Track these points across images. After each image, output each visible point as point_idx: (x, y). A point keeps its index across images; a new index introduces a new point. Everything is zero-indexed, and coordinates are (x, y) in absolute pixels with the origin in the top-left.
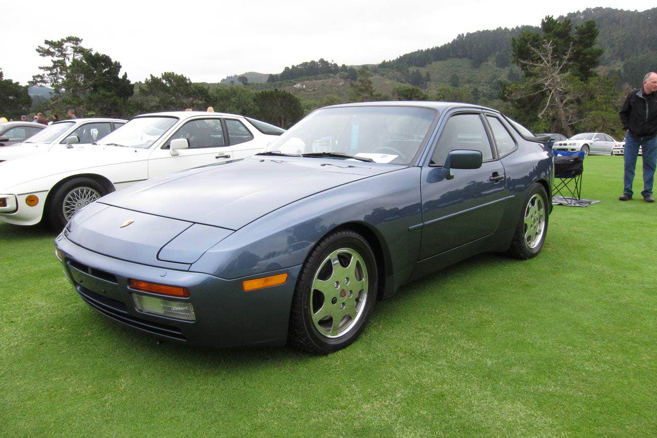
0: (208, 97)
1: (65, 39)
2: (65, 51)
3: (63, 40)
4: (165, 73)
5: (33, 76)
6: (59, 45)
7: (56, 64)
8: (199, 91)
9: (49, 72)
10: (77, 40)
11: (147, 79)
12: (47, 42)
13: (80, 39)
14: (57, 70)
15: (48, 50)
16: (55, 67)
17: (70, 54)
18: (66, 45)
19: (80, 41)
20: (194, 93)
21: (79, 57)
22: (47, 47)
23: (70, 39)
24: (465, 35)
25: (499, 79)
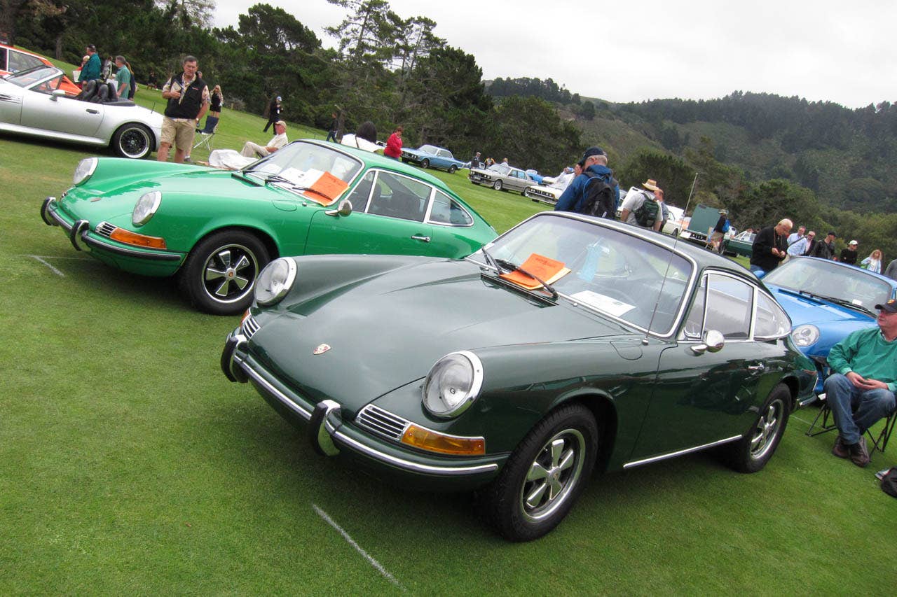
24: (744, 94)
25: (782, 167)
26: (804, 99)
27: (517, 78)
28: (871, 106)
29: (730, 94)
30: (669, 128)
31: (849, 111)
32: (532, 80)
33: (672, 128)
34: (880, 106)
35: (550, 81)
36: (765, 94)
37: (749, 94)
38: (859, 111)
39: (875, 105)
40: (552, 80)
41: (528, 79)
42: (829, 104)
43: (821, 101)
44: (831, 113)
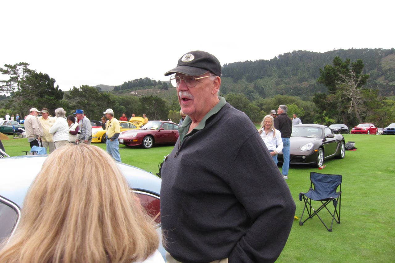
0: (109, 100)
1: (19, 64)
2: (18, 71)
3: (17, 64)
4: (83, 85)
6: (14, 68)
7: (12, 79)
8: (104, 96)
9: (5, 84)
10: (26, 64)
11: (71, 89)
12: (6, 65)
13: (28, 64)
14: (11, 83)
15: (8, 70)
16: (10, 81)
18: (18, 67)
19: (28, 65)
20: (101, 98)
21: (27, 74)
22: (6, 68)
23: (21, 64)
24: (228, 64)
25: (249, 89)
26: (250, 61)
27: (132, 80)
28: (276, 58)
31: (268, 61)
34: (278, 57)
35: (146, 78)
36: (235, 62)
37: (229, 64)
38: (271, 60)
39: (277, 57)
42: (260, 60)
44: (262, 63)
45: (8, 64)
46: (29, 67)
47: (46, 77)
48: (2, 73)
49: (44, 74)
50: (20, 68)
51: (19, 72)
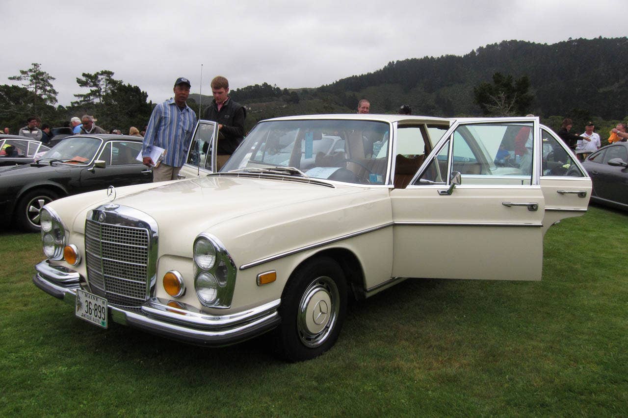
1: (100, 73)
2: (99, 82)
3: (98, 73)
5: (71, 103)
6: (94, 78)
7: (92, 93)
10: (109, 74)
12: (84, 75)
14: (90, 98)
15: (86, 81)
16: (89, 95)
17: (102, 85)
18: (100, 77)
21: (110, 86)
22: (84, 79)
23: (103, 73)
24: (395, 63)
26: (432, 57)
27: (243, 88)
28: (473, 52)
29: (387, 65)
30: (350, 96)
31: (460, 58)
32: (253, 86)
33: (352, 95)
34: (478, 50)
35: (265, 85)
36: (407, 60)
37: (398, 62)
38: (466, 56)
39: (475, 51)
40: (266, 84)
41: (251, 87)
42: (447, 56)
43: (442, 56)
44: (450, 61)
45: (87, 73)
46: (114, 77)
47: (137, 89)
48: (80, 86)
49: (134, 87)
50: (102, 79)
51: (101, 83)
